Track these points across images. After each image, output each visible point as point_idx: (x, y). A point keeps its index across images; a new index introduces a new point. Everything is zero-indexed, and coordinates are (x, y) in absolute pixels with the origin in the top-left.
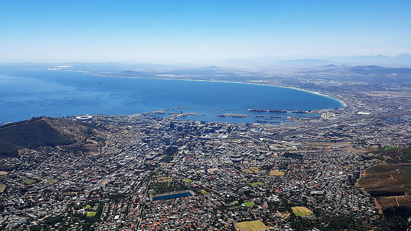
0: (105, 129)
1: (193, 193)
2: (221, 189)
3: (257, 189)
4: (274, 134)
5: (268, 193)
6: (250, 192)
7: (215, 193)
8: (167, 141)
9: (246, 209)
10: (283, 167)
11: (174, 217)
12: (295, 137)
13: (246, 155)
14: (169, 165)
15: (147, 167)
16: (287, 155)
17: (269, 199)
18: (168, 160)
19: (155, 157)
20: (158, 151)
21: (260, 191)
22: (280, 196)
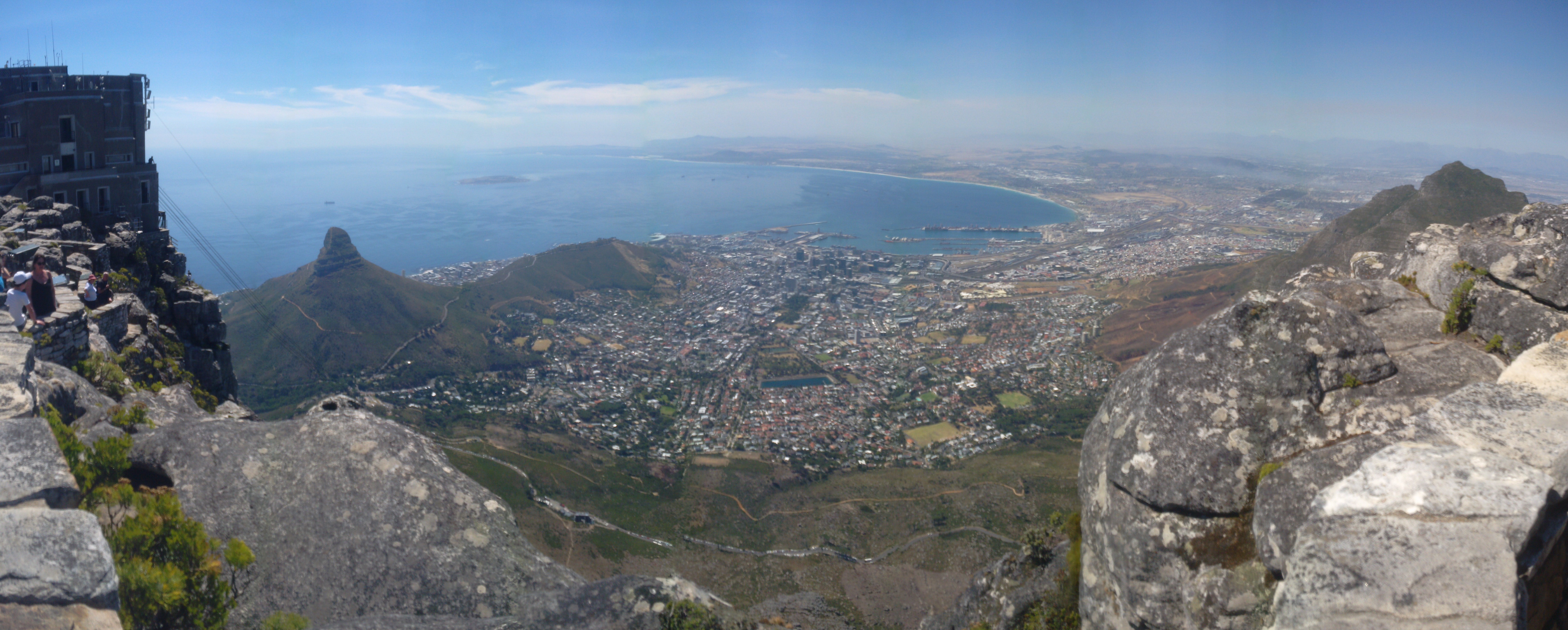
0: (686, 259)
1: (832, 379)
2: (882, 376)
3: (942, 371)
4: (969, 273)
5: (960, 376)
6: (930, 375)
7: (870, 381)
8: (790, 284)
9: (922, 407)
10: (984, 328)
11: (797, 418)
12: (1002, 274)
13: (921, 312)
14: (792, 329)
15: (753, 331)
16: (991, 306)
17: (960, 385)
18: (789, 319)
19: (769, 312)
20: (773, 301)
21: (947, 372)
22: (979, 378)
